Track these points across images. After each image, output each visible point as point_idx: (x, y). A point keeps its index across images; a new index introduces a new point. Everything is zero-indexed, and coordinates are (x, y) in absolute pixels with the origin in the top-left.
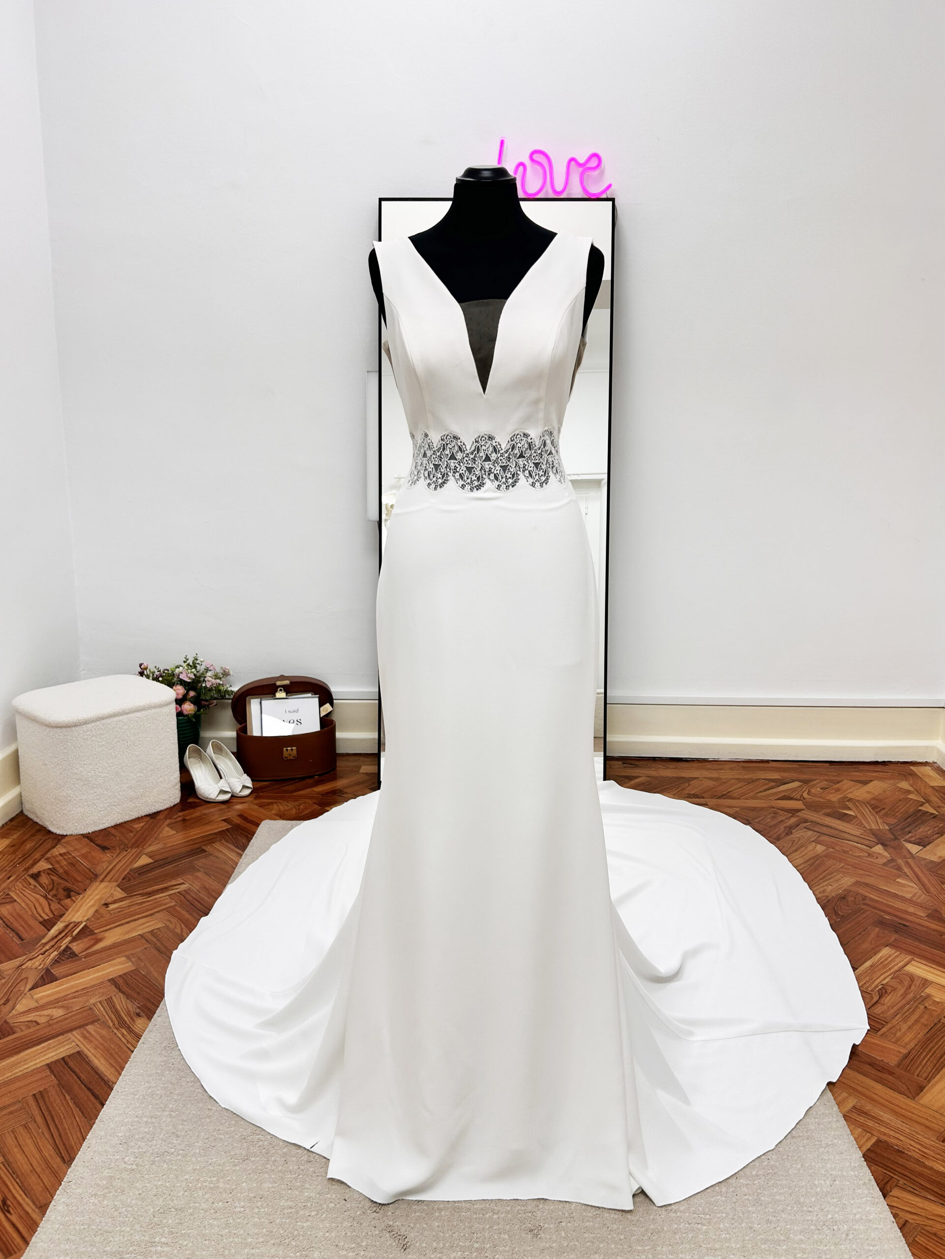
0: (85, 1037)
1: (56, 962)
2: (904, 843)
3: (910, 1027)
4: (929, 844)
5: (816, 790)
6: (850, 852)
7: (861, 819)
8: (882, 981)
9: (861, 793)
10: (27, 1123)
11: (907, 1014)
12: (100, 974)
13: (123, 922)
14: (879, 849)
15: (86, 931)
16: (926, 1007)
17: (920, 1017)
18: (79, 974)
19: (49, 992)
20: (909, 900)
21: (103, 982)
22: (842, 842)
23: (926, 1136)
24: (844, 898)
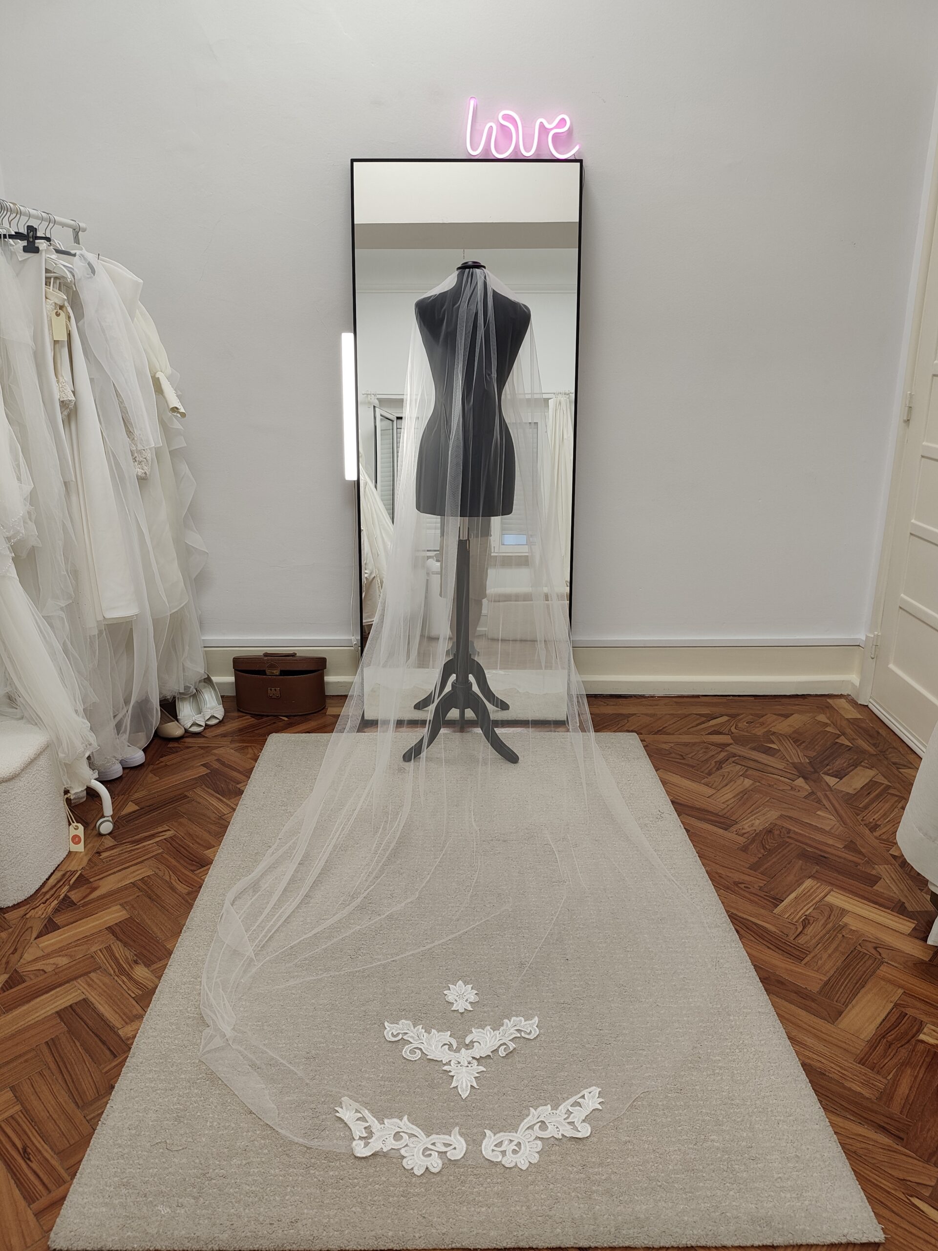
0: (89, 985)
1: (57, 910)
2: (823, 775)
3: (830, 956)
4: (844, 777)
5: (743, 725)
6: (775, 786)
7: (785, 753)
8: (804, 913)
9: (783, 726)
10: (41, 1070)
11: (827, 942)
12: (97, 922)
13: (116, 870)
14: (800, 782)
15: (82, 880)
16: (843, 936)
17: (838, 945)
18: (79, 922)
19: (53, 941)
20: (826, 831)
21: (100, 931)
22: (768, 776)
23: (845, 1058)
24: (770, 832)
